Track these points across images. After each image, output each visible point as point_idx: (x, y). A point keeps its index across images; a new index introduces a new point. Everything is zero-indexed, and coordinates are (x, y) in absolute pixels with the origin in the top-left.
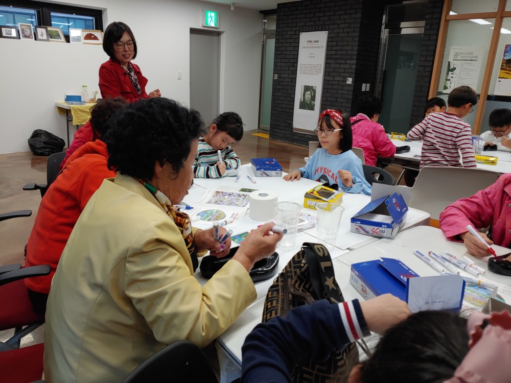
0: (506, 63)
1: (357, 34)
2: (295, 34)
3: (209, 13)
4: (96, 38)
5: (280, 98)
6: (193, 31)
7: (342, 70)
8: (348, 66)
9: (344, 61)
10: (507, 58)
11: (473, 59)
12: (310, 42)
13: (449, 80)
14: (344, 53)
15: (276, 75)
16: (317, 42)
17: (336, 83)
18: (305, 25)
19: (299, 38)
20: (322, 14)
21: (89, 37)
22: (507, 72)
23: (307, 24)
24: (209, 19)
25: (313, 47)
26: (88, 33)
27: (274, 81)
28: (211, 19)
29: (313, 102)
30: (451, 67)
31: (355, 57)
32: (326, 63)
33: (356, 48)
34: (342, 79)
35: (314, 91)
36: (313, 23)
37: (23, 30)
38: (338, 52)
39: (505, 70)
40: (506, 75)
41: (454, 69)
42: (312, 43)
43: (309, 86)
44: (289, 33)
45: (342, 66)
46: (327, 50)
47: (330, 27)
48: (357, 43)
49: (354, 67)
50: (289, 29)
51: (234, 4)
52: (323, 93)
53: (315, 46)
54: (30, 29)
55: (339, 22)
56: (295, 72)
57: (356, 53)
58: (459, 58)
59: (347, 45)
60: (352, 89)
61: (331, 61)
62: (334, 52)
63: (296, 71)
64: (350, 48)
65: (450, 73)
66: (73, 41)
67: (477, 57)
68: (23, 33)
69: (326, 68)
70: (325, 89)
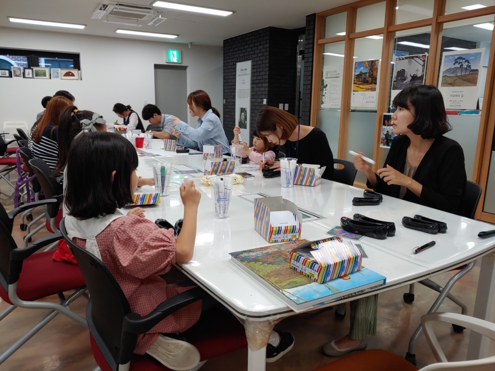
0: (356, 78)
1: (267, 61)
2: (234, 65)
3: (171, 52)
4: (73, 75)
5: (228, 120)
6: (157, 67)
7: (260, 93)
8: (263, 89)
9: (261, 85)
10: (357, 74)
11: (337, 76)
12: (242, 70)
13: (324, 96)
14: (260, 78)
15: (225, 100)
16: (246, 70)
17: (257, 104)
18: (239, 57)
19: (236, 68)
20: (247, 46)
21: (67, 74)
22: (357, 85)
23: (241, 55)
24: (172, 56)
25: (244, 75)
26: (68, 71)
27: (224, 104)
28: (174, 57)
30: (325, 85)
31: (267, 81)
32: (252, 88)
33: (267, 73)
34: (260, 100)
35: (246, 112)
36: (242, 55)
37: (14, 71)
38: (258, 78)
39: (356, 84)
40: (357, 89)
41: (327, 85)
42: (243, 71)
43: (243, 108)
44: (231, 64)
45: (261, 89)
46: (252, 76)
47: (253, 56)
48: (267, 69)
49: (267, 89)
50: (230, 61)
51: (191, 43)
52: (252, 112)
53: (246, 73)
54: (20, 71)
55: (257, 51)
56: (234, 98)
57: (267, 77)
58: (329, 76)
59: (262, 71)
61: (254, 86)
62: (255, 78)
63: (235, 95)
64: (263, 73)
65: (324, 89)
66: (54, 78)
67: (339, 74)
68: (15, 73)
69: (252, 91)
70: (252, 110)
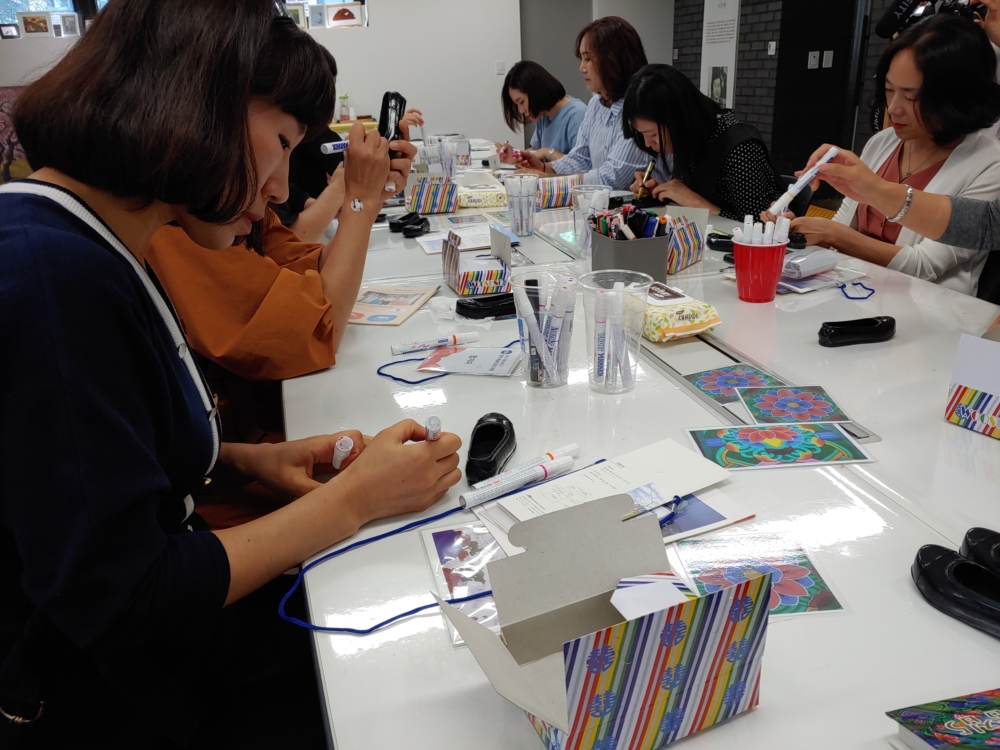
4: (351, 16)
7: (762, 27)
8: (769, 17)
15: (676, 50)
17: (753, 55)
21: (341, 15)
26: (339, 8)
29: (723, 100)
32: (743, 16)
34: (760, 46)
35: (725, 76)
43: (718, 69)
45: (764, 17)
49: (779, 16)
52: (738, 78)
56: (699, 44)
60: (775, 65)
61: (749, 10)
63: (701, 38)
69: (742, 25)
70: (739, 71)
